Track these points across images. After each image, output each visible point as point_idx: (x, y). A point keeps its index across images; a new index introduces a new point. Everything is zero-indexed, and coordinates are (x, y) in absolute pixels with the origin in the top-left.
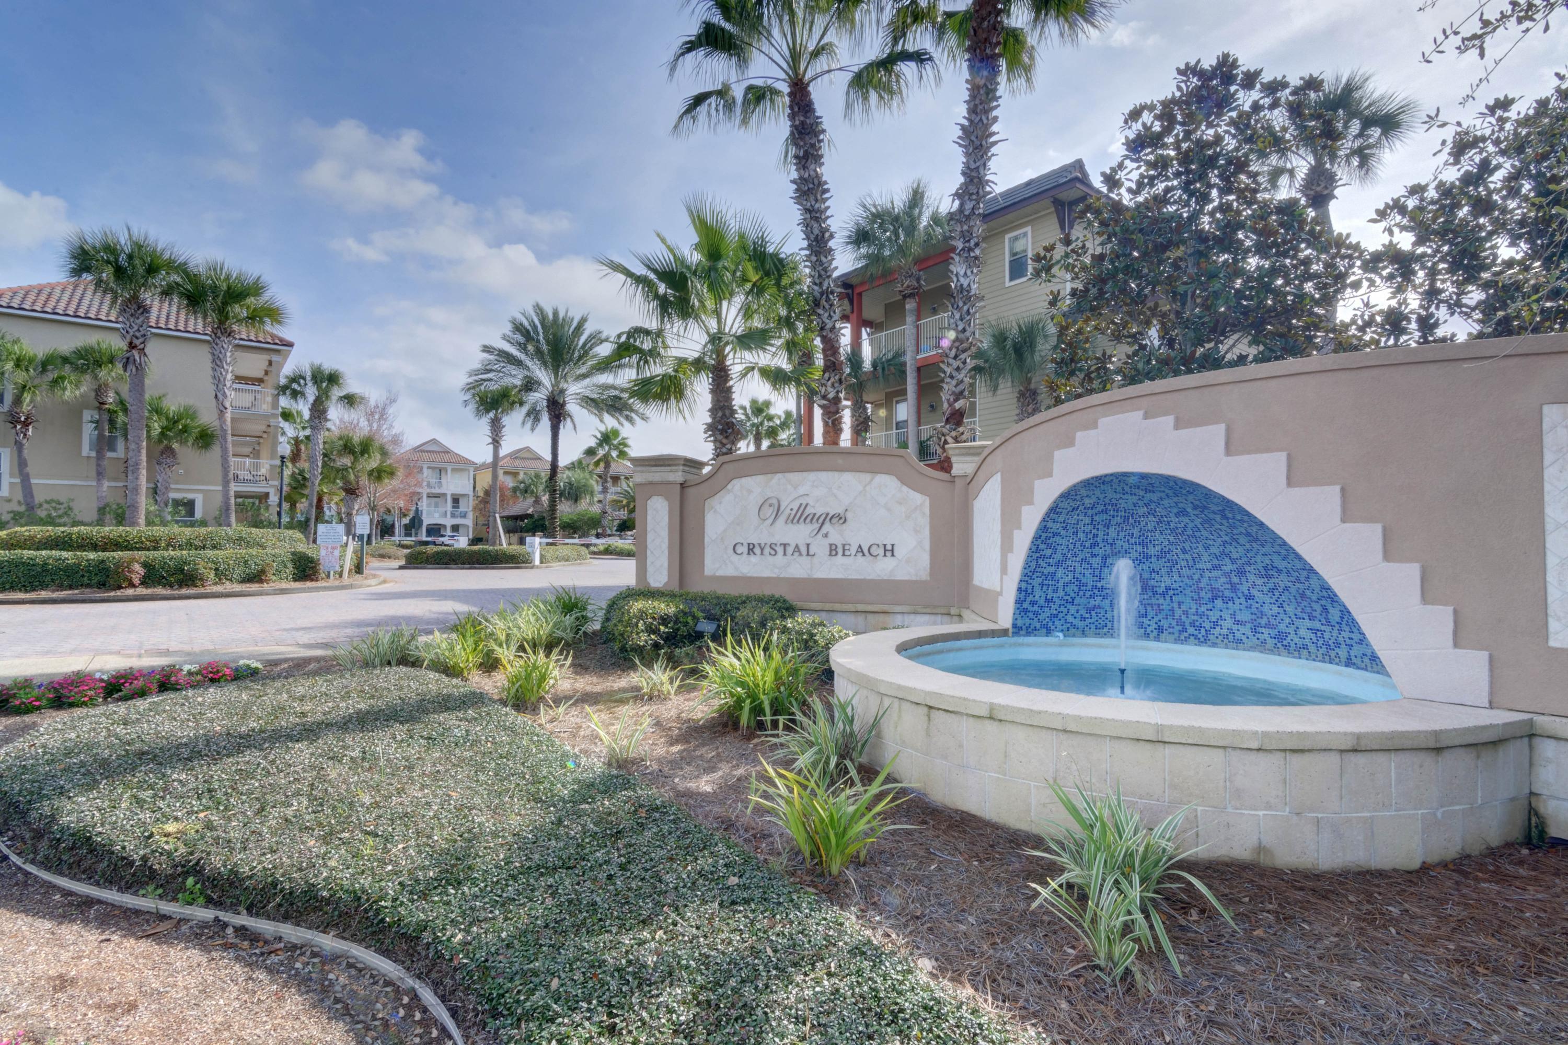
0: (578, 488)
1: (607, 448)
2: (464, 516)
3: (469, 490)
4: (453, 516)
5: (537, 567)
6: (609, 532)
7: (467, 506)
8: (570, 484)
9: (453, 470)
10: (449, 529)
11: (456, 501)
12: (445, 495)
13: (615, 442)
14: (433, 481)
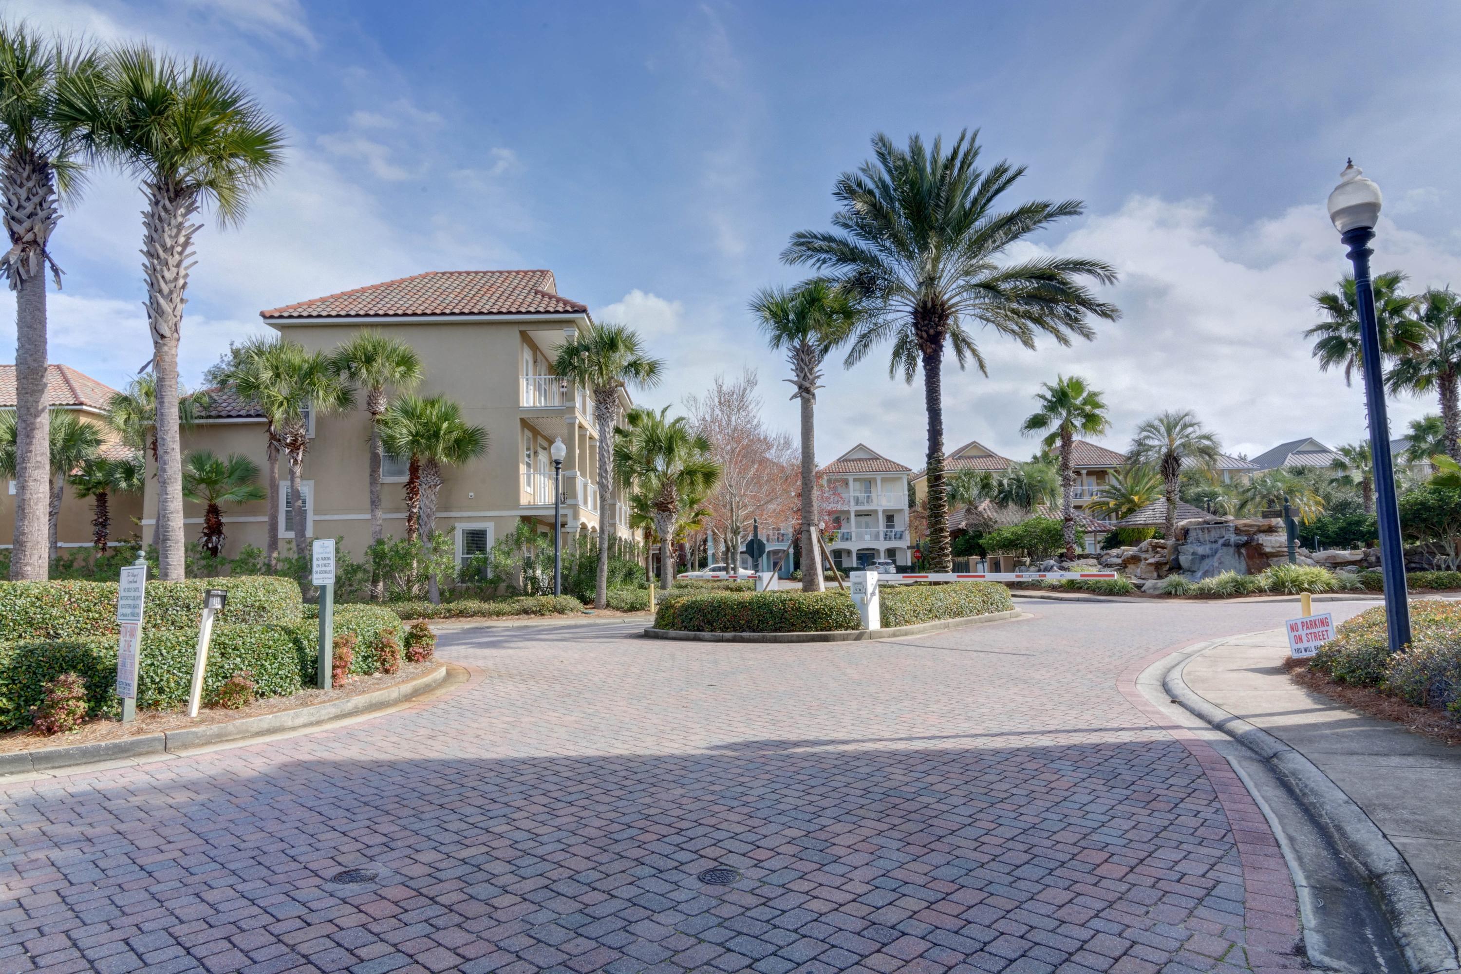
0: (1031, 486)
1: (1064, 413)
2: (900, 537)
3: (904, 504)
4: (887, 537)
5: (872, 636)
6: (1078, 551)
7: (902, 523)
8: (1018, 480)
9: (884, 480)
10: (882, 554)
11: (890, 519)
12: (876, 512)
13: (1078, 402)
14: (862, 496)
